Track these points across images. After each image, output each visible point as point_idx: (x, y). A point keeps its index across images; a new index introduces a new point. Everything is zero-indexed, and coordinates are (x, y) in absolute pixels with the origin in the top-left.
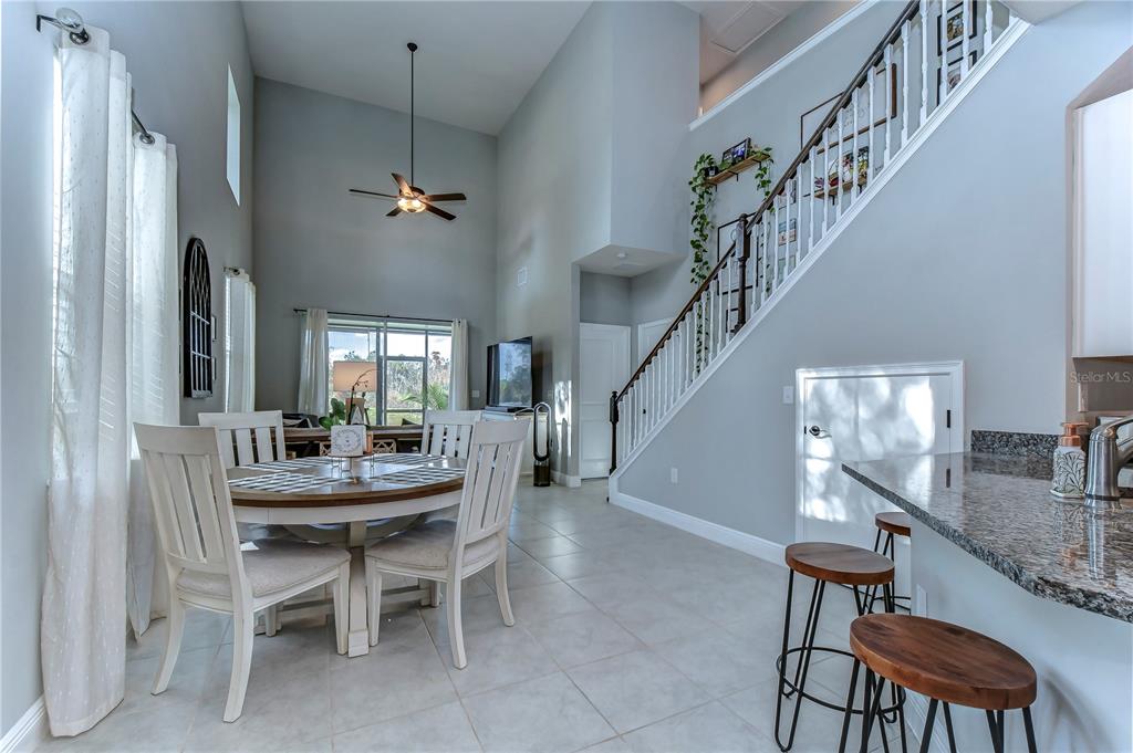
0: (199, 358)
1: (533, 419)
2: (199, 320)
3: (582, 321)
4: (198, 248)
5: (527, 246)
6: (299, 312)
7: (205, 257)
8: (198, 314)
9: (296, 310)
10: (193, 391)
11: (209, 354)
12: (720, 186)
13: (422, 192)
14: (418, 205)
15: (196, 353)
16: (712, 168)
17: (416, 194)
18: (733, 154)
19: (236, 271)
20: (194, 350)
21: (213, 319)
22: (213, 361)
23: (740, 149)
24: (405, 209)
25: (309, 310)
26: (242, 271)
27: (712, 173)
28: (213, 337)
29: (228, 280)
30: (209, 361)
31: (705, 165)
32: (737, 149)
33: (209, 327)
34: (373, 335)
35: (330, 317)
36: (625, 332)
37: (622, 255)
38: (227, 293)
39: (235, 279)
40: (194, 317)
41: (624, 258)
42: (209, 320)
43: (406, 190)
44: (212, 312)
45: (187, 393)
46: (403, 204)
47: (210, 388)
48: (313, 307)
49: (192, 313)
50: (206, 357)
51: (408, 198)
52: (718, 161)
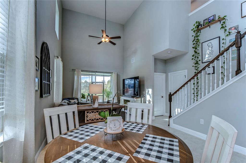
0: (46, 83)
1: (141, 100)
2: (46, 71)
3: (155, 72)
4: (46, 46)
5: (135, 52)
6: (74, 70)
7: (48, 50)
8: (46, 68)
9: (73, 70)
10: (43, 95)
11: (49, 82)
12: (202, 31)
13: (108, 37)
14: (107, 40)
15: (45, 82)
16: (200, 25)
17: (107, 37)
18: (208, 20)
19: (58, 57)
20: (44, 81)
21: (51, 71)
22: (51, 84)
23: (211, 18)
24: (104, 41)
25: (76, 70)
26: (59, 57)
27: (200, 26)
28: (51, 76)
29: (55, 60)
30: (49, 84)
31: (198, 24)
32: (210, 18)
33: (49, 73)
34: (91, 76)
35: (82, 72)
36: (164, 75)
37: (169, 52)
38: (55, 64)
39: (58, 59)
40: (44, 69)
41: (170, 53)
42: (49, 71)
43: (104, 36)
44: (50, 69)
45: (41, 96)
46: (103, 40)
47: (50, 93)
48: (77, 69)
49: (43, 68)
50: (48, 83)
51: (104, 38)
52: (202, 23)
